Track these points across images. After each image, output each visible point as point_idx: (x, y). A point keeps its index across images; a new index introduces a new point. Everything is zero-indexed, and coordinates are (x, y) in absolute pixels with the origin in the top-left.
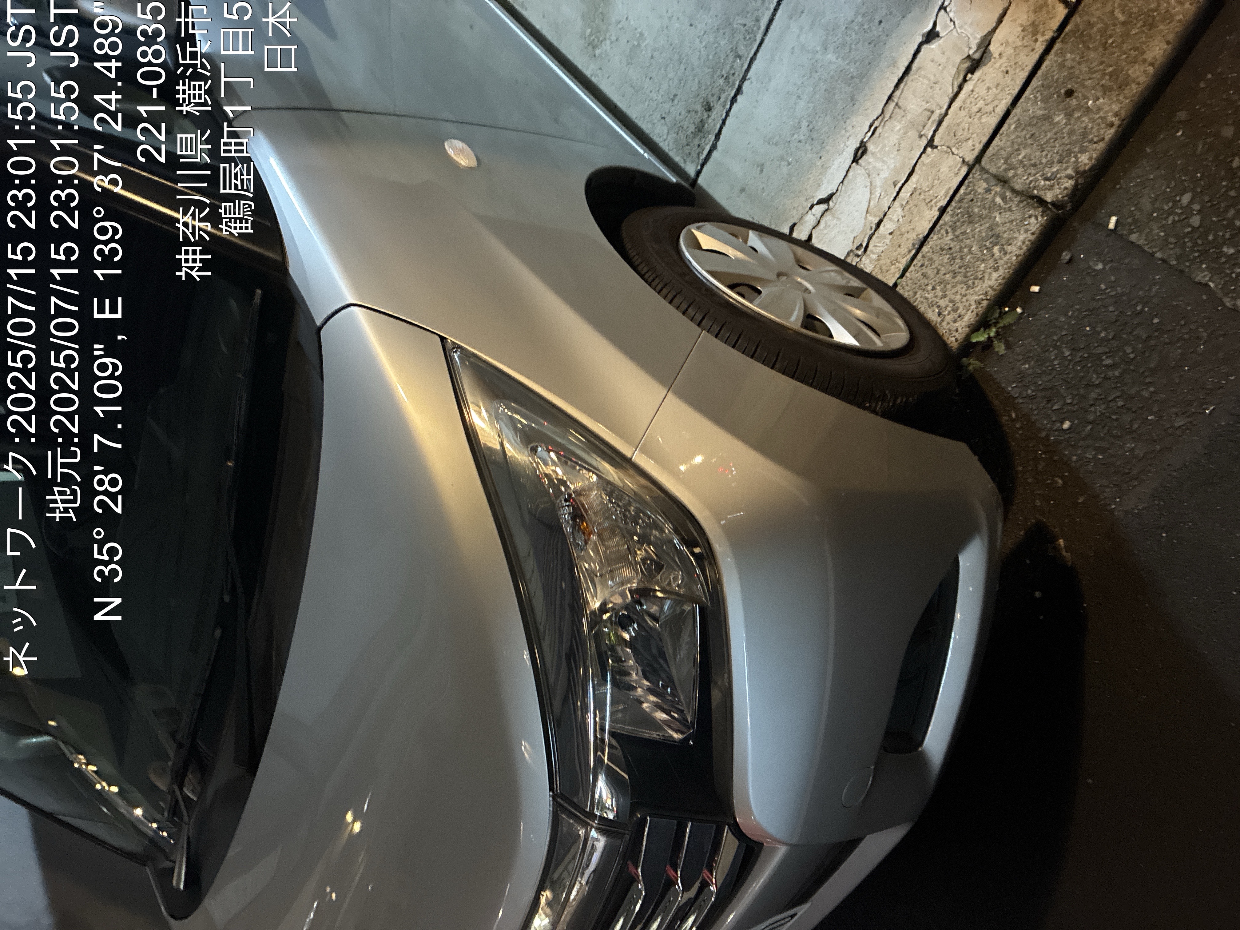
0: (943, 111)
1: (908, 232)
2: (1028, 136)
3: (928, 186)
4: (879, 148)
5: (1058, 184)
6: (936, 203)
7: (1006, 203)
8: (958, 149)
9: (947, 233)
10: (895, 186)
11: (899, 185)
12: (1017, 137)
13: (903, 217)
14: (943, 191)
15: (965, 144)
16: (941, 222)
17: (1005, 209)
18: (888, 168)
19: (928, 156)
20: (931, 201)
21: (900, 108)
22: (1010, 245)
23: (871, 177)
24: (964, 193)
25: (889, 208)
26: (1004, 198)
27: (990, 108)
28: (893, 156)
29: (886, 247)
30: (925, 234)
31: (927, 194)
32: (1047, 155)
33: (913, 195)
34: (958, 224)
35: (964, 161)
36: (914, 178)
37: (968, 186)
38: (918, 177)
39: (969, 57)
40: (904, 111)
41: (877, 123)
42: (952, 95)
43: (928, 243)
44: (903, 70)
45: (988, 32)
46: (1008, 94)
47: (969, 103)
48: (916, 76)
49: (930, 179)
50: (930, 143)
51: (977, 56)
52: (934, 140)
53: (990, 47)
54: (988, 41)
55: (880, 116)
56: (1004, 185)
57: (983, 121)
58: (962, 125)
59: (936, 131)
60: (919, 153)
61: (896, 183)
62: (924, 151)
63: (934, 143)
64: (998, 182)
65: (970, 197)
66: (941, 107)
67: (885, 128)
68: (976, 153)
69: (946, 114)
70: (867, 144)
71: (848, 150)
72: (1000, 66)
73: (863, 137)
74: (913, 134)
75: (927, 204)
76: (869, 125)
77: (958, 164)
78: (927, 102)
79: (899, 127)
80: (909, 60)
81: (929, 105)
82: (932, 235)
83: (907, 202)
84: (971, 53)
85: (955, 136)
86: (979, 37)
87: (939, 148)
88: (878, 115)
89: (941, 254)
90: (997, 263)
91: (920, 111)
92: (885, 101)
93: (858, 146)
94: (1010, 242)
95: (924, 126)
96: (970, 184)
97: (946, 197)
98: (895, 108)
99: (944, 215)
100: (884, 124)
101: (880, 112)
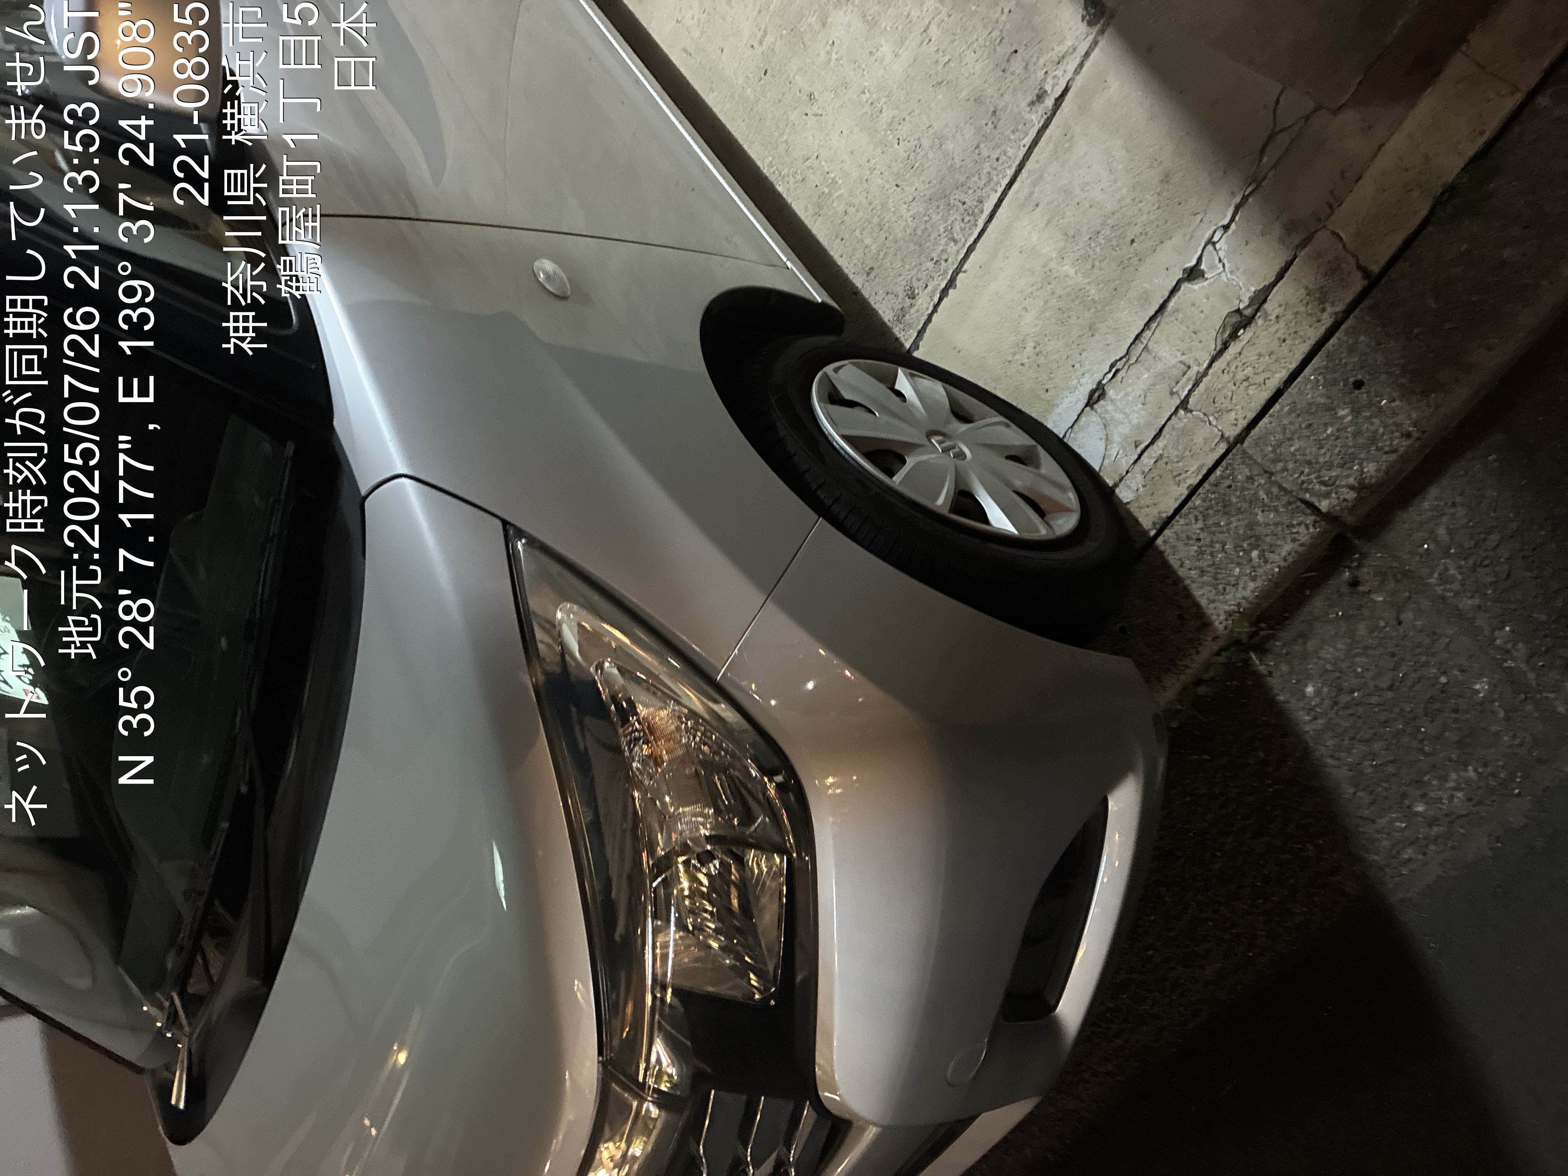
0: (1202, 369)
1: (1148, 506)
2: (1303, 426)
3: (1176, 456)
4: (1120, 395)
5: (1336, 493)
6: (1185, 479)
7: (1271, 499)
8: (1217, 419)
9: (1196, 519)
10: (1136, 447)
11: (1142, 446)
12: (1291, 423)
13: (1144, 486)
14: (1195, 467)
15: (1226, 415)
16: (1190, 504)
17: (1269, 507)
18: (1130, 422)
19: (1180, 419)
20: (1180, 474)
21: (1148, 351)
22: (1273, 552)
23: (1108, 428)
24: (1221, 476)
25: (1127, 472)
26: (1268, 493)
27: (1260, 379)
28: (1136, 409)
30: (1169, 514)
31: (1175, 465)
32: (1325, 453)
33: (1158, 464)
34: (1211, 512)
35: (1222, 435)
36: (1160, 443)
37: (1227, 468)
38: (1165, 442)
39: (1238, 311)
40: (1155, 357)
41: (1119, 365)
42: (1215, 353)
43: (1172, 526)
44: (1157, 307)
45: (1265, 286)
46: (1284, 368)
47: (1234, 367)
48: (1172, 319)
49: (1180, 448)
50: (1184, 404)
51: (1248, 312)
52: (1188, 401)
53: (1265, 306)
54: (1263, 298)
55: (1124, 356)
56: (1270, 478)
57: (1251, 392)
58: (1223, 392)
59: (1190, 392)
60: (1169, 414)
61: (1138, 443)
62: (1176, 412)
63: (1189, 406)
64: (1262, 472)
65: (1228, 482)
66: (1199, 365)
67: (1130, 372)
68: (1238, 430)
69: (1205, 373)
70: (1105, 388)
71: (1082, 388)
72: (1277, 332)
73: (1101, 378)
74: (1163, 389)
75: (1175, 477)
76: (1110, 364)
77: (1215, 438)
78: (1183, 354)
79: (1146, 376)
80: (1165, 297)
81: (1184, 357)
82: (1177, 517)
83: (1150, 470)
84: (1241, 306)
85: (1214, 402)
86: (1253, 289)
87: (1194, 413)
88: (1122, 355)
89: (1187, 544)
90: (1254, 571)
91: (1174, 362)
92: (1131, 340)
93: (1095, 387)
94: (1273, 548)
95: (1177, 383)
96: (1230, 468)
97: (1197, 475)
98: (1143, 351)
99: (1195, 497)
100: (1128, 368)
101: (1125, 352)
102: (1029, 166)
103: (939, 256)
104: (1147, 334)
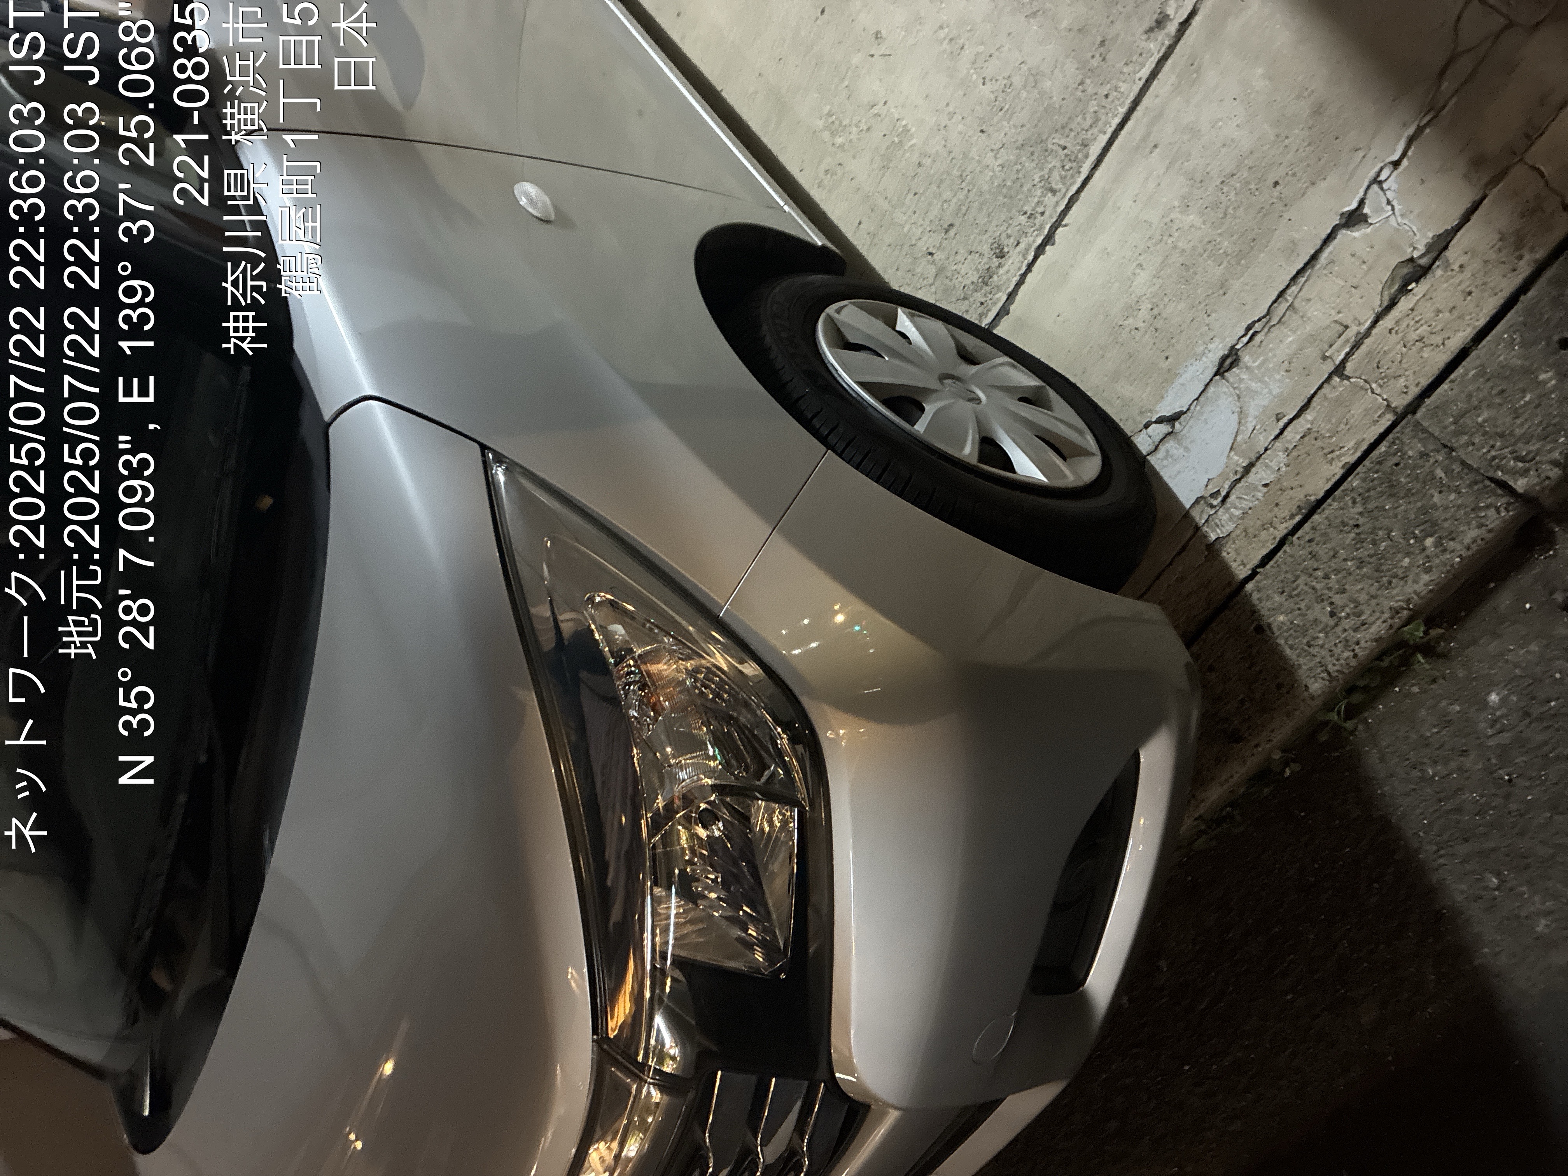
0: (1363, 329)
1: (1292, 488)
2: (1494, 392)
3: (1328, 431)
4: (1259, 362)
5: (1536, 471)
6: (1339, 457)
7: (1451, 478)
8: (1381, 386)
9: (1354, 503)
10: (1278, 420)
11: (1285, 420)
12: (1478, 389)
13: (1287, 465)
14: (1352, 444)
15: (1392, 381)
16: (1345, 485)
17: (1448, 487)
18: (1270, 392)
19: (1334, 388)
20: (1332, 451)
21: (1294, 309)
22: (1453, 539)
23: (1242, 400)
24: (1387, 453)
25: (1266, 449)
26: (1448, 471)
27: (1438, 339)
28: (1278, 377)
29: (1256, 502)
30: (1319, 497)
31: (1326, 441)
32: (1522, 424)
33: (1306, 439)
34: (1373, 494)
35: (1388, 406)
36: (1308, 416)
37: (1393, 443)
38: (1314, 414)
39: (1412, 259)
40: (1302, 317)
41: (1257, 327)
42: (1380, 309)
43: (1324, 510)
44: (1306, 258)
45: (1446, 230)
46: (1469, 325)
47: (1405, 324)
48: (1325, 272)
49: (1334, 421)
50: (1339, 370)
51: (1423, 261)
52: (1345, 367)
53: (1448, 254)
54: (1445, 243)
55: (1264, 317)
56: (1451, 453)
57: (1425, 355)
58: (1392, 354)
59: (1348, 355)
60: (1321, 382)
61: (1280, 416)
62: (1328, 380)
63: (1346, 373)
64: (1440, 446)
65: (1395, 460)
66: (1359, 324)
67: (1271, 335)
68: (1408, 398)
69: (1367, 334)
70: (1240, 353)
71: (1210, 355)
72: (1461, 282)
73: (1234, 342)
74: (1312, 352)
75: (1326, 455)
76: (1246, 325)
77: (1379, 408)
78: (1339, 312)
79: (1291, 339)
80: (1318, 247)
81: (1340, 315)
82: (1329, 501)
83: (1295, 446)
84: (1416, 254)
85: (1378, 367)
86: (1431, 234)
87: (1352, 380)
88: (1262, 315)
89: (1341, 531)
90: (1429, 562)
91: (1327, 322)
92: (1273, 298)
93: (1226, 352)
94: (1453, 535)
95: (1331, 346)
96: (1397, 442)
97: (1355, 451)
98: (1287, 310)
99: (1352, 477)
100: (1269, 330)
101: (1265, 312)
102: (1146, 101)
103: (1034, 209)
104: (1294, 289)
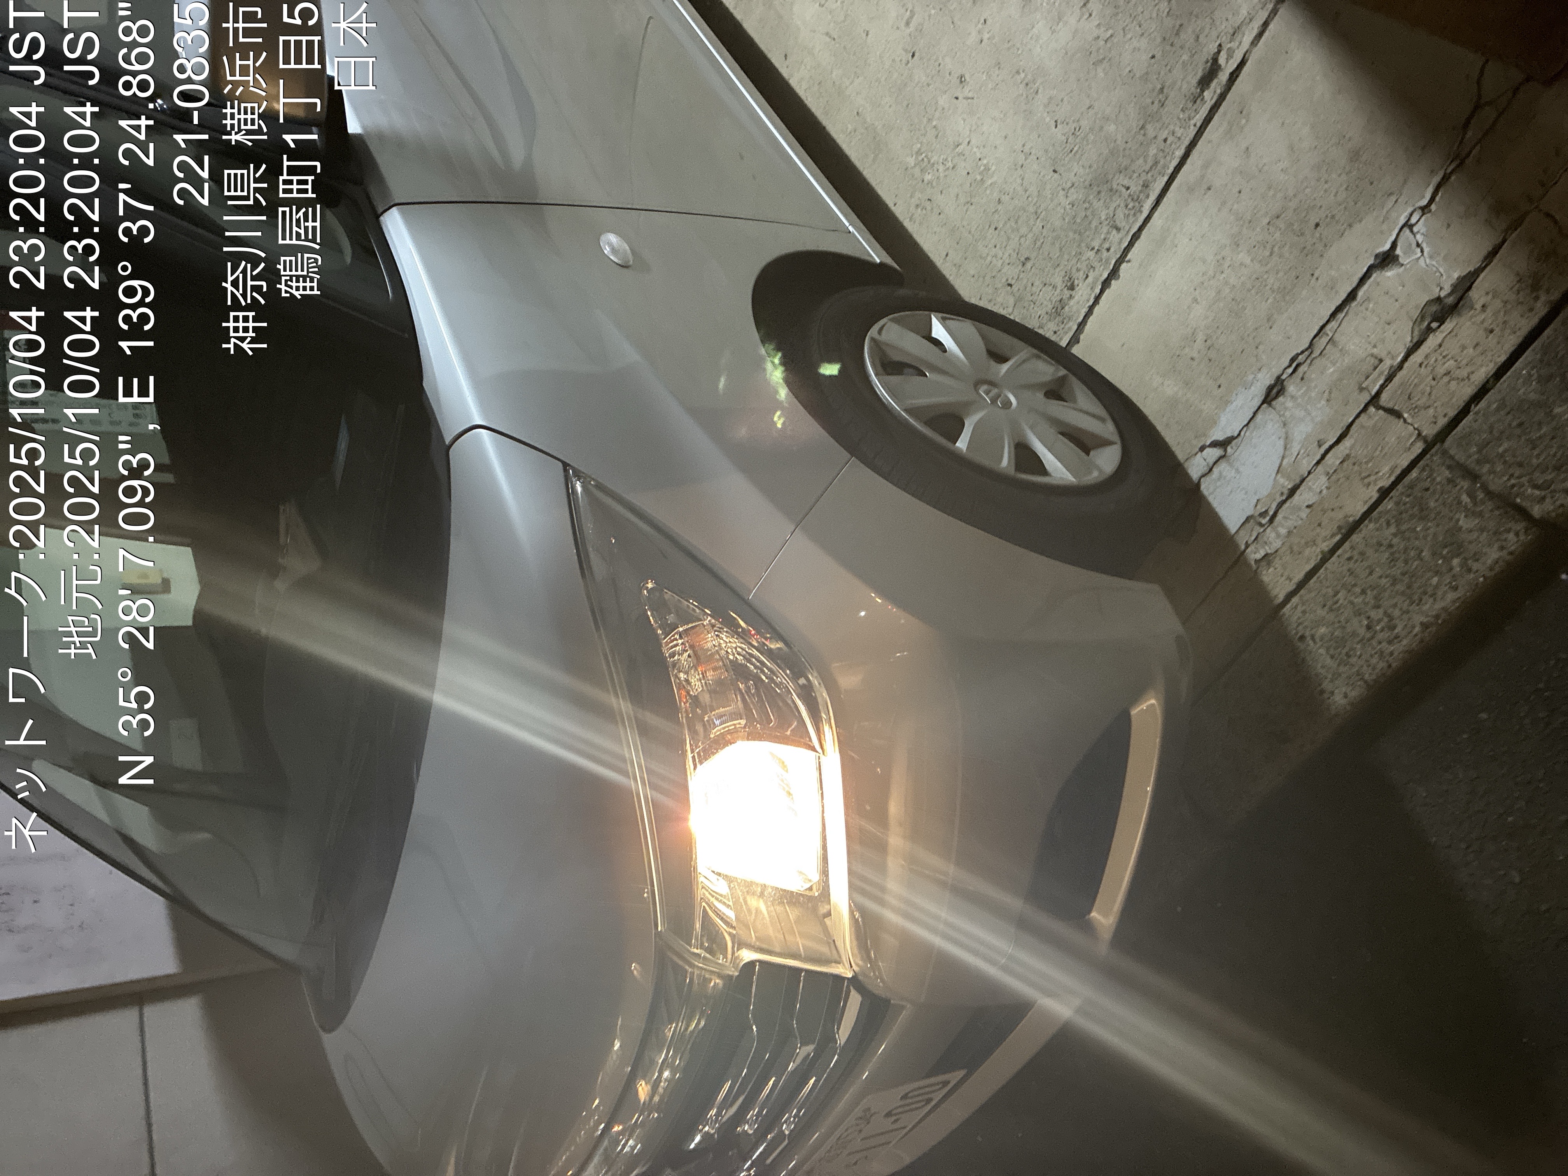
0: (1395, 363)
1: (1333, 510)
2: (1514, 424)
3: (1365, 456)
4: (1302, 391)
5: (1552, 498)
6: (1376, 481)
7: (1475, 505)
8: (1413, 417)
9: (1388, 524)
10: (1320, 446)
11: (1326, 446)
12: (1500, 421)
13: (1328, 488)
14: (1386, 469)
15: (1423, 412)
16: (1380, 508)
17: (1473, 511)
18: (1312, 420)
19: (1370, 417)
20: (1369, 476)
21: (1334, 343)
22: (1476, 560)
23: (1287, 426)
24: (1417, 478)
25: (1309, 473)
26: (1473, 498)
27: (1464, 373)
28: (1319, 406)
29: (1301, 522)
30: (1357, 518)
31: (1363, 466)
32: (1539, 455)
33: (1345, 464)
34: (1405, 516)
35: (1419, 434)
36: (1347, 443)
37: (1423, 470)
38: (1352, 441)
39: (1439, 299)
40: (1341, 350)
41: (1301, 358)
42: (1411, 345)
43: (1360, 531)
44: (1343, 296)
45: (1470, 272)
46: (1490, 361)
47: (1433, 359)
48: (1362, 308)
49: (1370, 447)
50: (1374, 400)
51: (1450, 300)
52: (1380, 398)
53: (1470, 293)
54: (1469, 284)
55: (1306, 349)
56: (1475, 480)
57: (1452, 388)
58: (1422, 386)
59: (1383, 387)
60: (1358, 411)
61: (1321, 443)
62: (1365, 409)
63: (1380, 403)
64: (1466, 474)
65: (1425, 485)
66: (1393, 358)
67: (1312, 368)
68: (1438, 428)
69: (1400, 366)
70: (1285, 383)
71: (1258, 384)
72: (1483, 321)
73: (1280, 373)
74: (1350, 384)
75: (1363, 479)
76: (1290, 357)
77: (1410, 437)
78: (1375, 346)
79: (1331, 370)
80: (1354, 285)
81: (1375, 349)
82: (1367, 522)
83: (1335, 471)
84: (1443, 294)
85: (1410, 398)
86: (1456, 275)
87: (1386, 410)
88: (1304, 348)
89: (1377, 550)
90: (1455, 581)
91: (1364, 355)
92: (1315, 332)
93: (1272, 382)
94: (1477, 557)
95: (1367, 377)
96: (1427, 469)
97: (1389, 477)
98: (1327, 343)
99: (1386, 500)
100: (1311, 362)
101: (1307, 345)
102: (1200, 147)
103: (1101, 245)
104: (1333, 324)
